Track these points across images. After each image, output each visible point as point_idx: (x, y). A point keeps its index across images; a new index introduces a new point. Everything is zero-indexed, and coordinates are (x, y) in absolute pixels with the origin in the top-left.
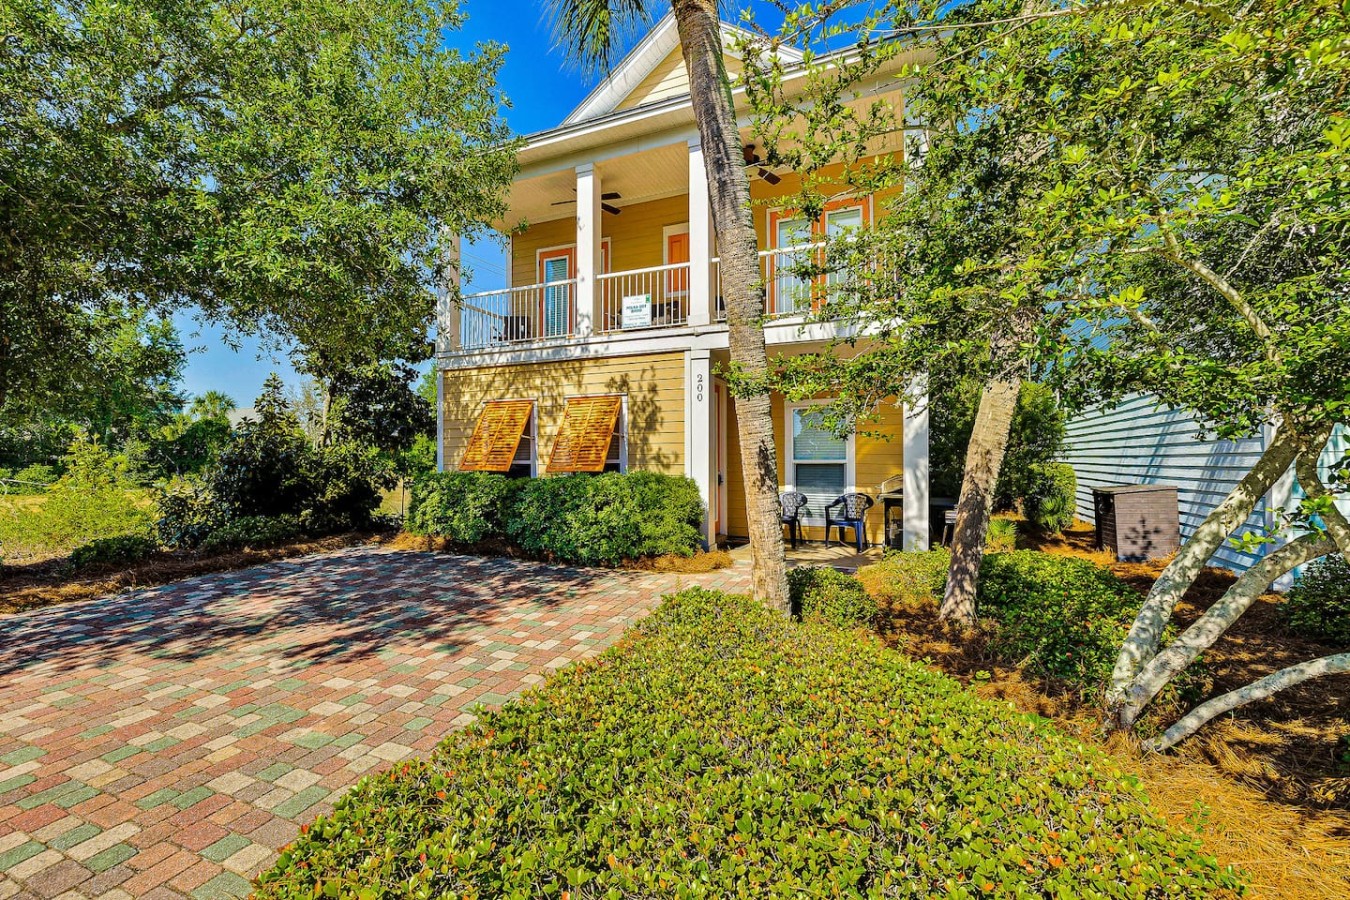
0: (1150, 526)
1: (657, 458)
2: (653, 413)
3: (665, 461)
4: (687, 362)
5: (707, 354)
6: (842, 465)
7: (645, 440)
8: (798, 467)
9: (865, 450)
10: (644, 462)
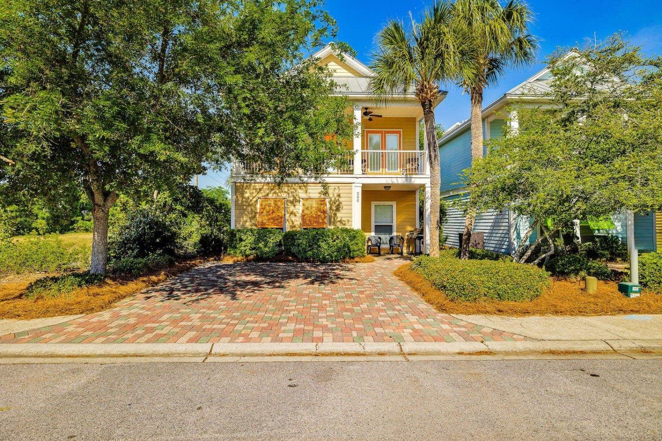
0: (477, 243)
1: (340, 221)
2: (339, 205)
3: (344, 223)
4: (353, 187)
5: (361, 185)
6: (391, 226)
7: (335, 214)
8: (376, 226)
9: (399, 220)
10: (334, 224)
